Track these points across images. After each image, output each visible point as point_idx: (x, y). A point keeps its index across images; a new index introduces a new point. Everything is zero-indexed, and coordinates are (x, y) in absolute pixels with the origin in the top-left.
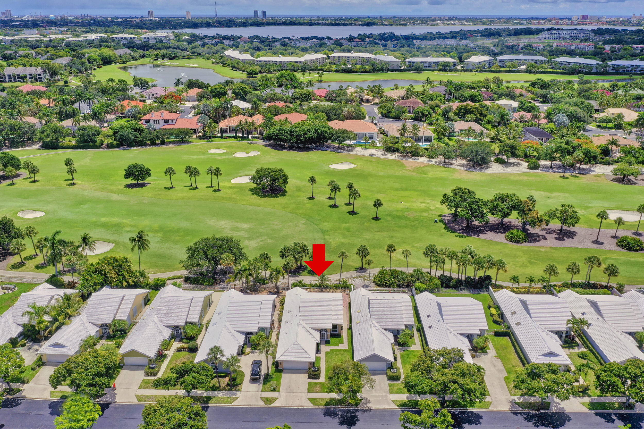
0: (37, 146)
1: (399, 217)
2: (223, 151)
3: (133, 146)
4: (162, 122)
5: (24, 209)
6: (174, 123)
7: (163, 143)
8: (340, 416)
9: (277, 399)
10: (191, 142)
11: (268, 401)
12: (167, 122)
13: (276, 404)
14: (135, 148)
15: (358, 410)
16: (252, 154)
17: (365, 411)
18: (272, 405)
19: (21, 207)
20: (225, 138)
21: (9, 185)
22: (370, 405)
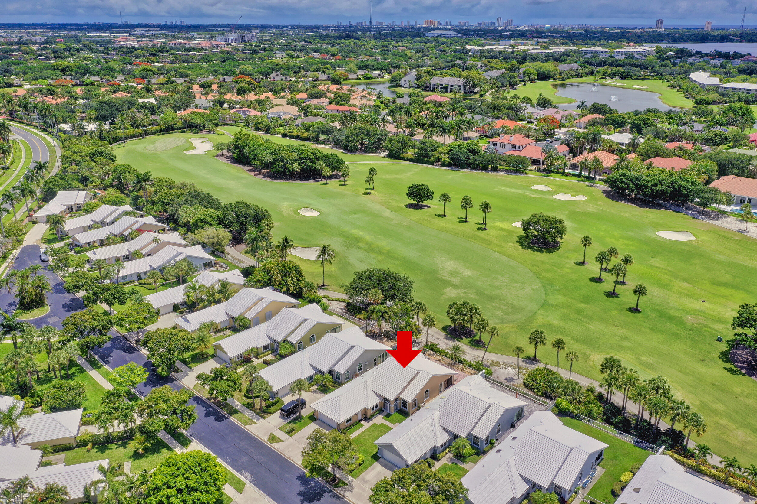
0: (385, 153)
1: (670, 318)
2: (549, 189)
3: (464, 168)
4: (508, 146)
5: (311, 207)
6: (521, 149)
7: (495, 169)
8: (309, 486)
9: (282, 441)
10: (526, 174)
11: (273, 439)
12: (513, 147)
13: (276, 446)
14: (465, 170)
15: (330, 491)
16: (579, 198)
17: (336, 496)
18: (272, 444)
19: (310, 204)
20: (567, 176)
21: (323, 184)
22: (348, 494)
